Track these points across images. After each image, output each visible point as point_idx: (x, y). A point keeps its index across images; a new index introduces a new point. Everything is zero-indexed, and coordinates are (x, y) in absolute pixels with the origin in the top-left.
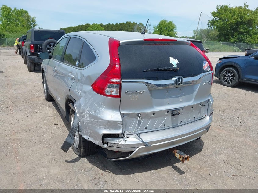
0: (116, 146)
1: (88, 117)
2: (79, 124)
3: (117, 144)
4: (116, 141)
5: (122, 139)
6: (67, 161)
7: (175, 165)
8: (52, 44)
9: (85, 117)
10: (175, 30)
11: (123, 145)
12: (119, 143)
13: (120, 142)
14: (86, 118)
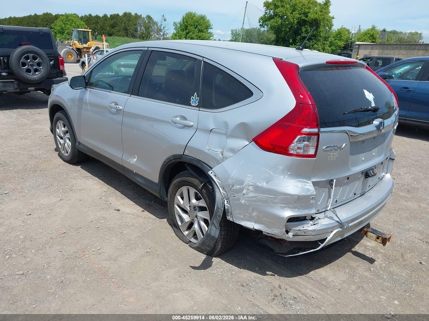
0: (303, 234)
1: (252, 191)
2: (226, 204)
3: (306, 231)
4: (303, 226)
5: (311, 222)
6: (194, 268)
7: (353, 250)
8: (31, 55)
9: (244, 192)
10: (210, 31)
11: (314, 231)
12: (309, 229)
13: (309, 227)
14: (247, 193)
